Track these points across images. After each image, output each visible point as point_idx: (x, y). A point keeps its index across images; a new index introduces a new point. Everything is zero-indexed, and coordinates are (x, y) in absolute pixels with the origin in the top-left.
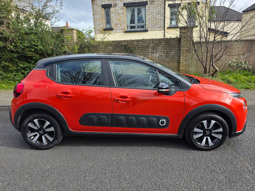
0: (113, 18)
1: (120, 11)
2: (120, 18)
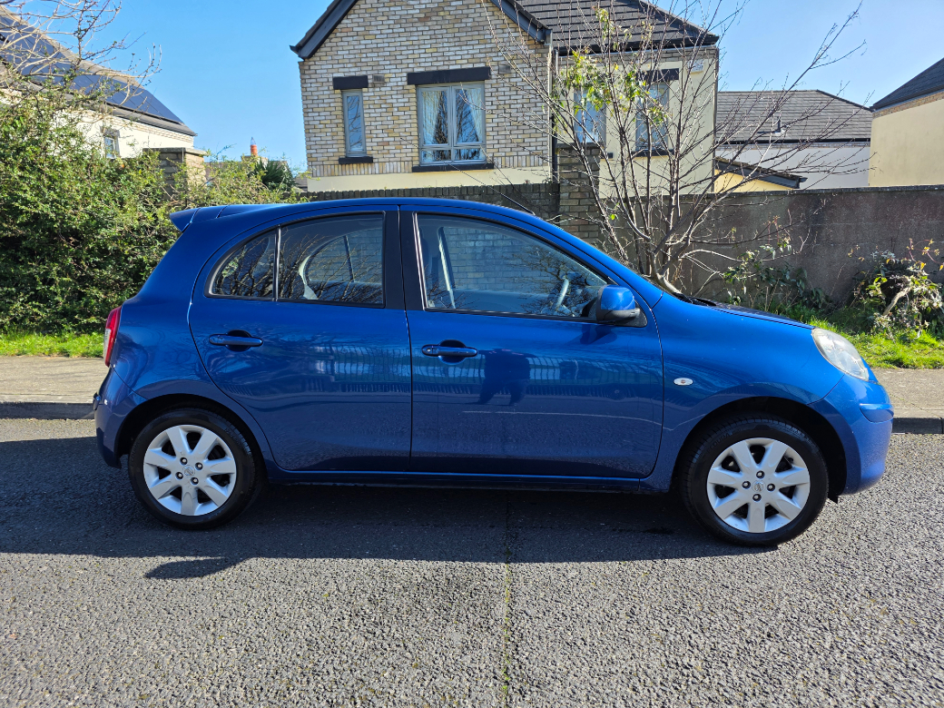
0: (373, 124)
1: (394, 101)
2: (396, 122)
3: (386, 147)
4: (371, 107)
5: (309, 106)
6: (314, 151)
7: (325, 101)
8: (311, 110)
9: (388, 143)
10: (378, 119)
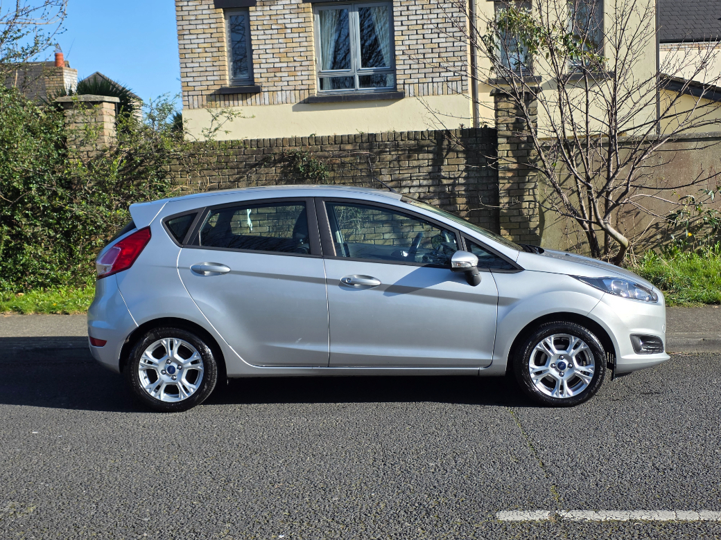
0: (261, 47)
1: (288, 21)
2: (288, 45)
3: (278, 74)
4: (259, 28)
5: (185, 27)
6: (191, 79)
7: (205, 21)
8: (187, 32)
9: (280, 69)
10: (267, 42)
